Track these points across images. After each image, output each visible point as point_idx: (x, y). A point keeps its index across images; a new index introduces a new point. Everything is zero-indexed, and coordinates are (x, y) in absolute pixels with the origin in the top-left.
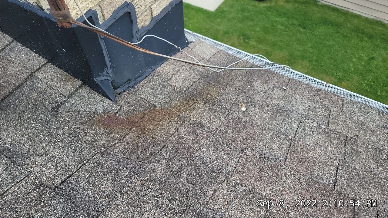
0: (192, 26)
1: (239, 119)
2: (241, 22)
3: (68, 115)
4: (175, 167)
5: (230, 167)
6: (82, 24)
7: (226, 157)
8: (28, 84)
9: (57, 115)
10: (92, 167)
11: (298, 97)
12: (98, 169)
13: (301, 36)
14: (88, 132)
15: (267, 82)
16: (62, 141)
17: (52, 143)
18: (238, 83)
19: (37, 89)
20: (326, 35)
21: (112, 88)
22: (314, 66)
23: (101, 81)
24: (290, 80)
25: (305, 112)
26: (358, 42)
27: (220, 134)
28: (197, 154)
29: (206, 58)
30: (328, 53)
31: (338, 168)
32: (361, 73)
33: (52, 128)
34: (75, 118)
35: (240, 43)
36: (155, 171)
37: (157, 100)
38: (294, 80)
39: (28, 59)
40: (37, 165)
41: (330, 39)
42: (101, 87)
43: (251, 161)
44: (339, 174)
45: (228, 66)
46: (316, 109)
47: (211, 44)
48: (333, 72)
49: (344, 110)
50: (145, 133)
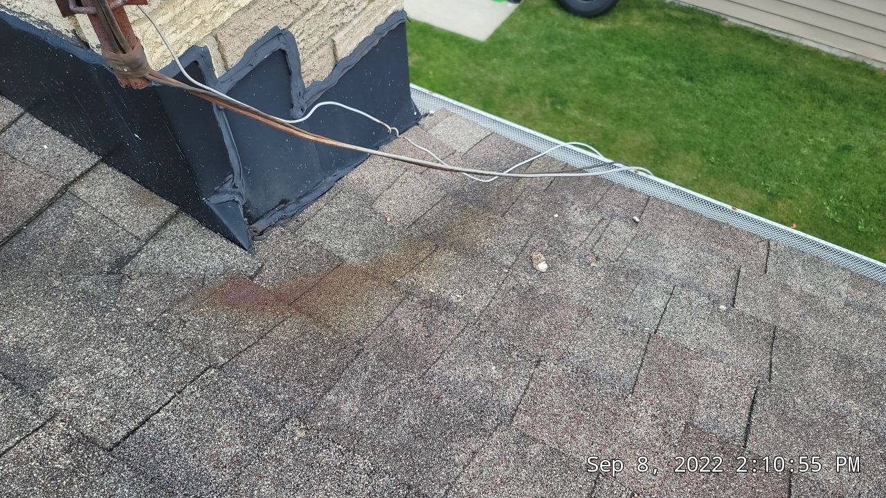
0: (434, 74)
1: (531, 289)
2: (547, 66)
3: (145, 282)
4: (383, 400)
5: (509, 400)
6: (173, 80)
7: (501, 377)
8: (57, 211)
9: (120, 281)
10: (197, 398)
11: (666, 239)
12: (211, 403)
13: (684, 96)
14: (189, 320)
15: (596, 206)
16: (129, 340)
17: (107, 344)
18: (531, 208)
19: (75, 222)
20: (739, 94)
21: (245, 219)
22: (714, 166)
23: (219, 204)
24: (648, 200)
25: (684, 274)
26: (813, 111)
27: (488, 324)
28: (436, 369)
29: (459, 151)
30: (745, 137)
31: (753, 401)
32: (820, 182)
33: (107, 312)
34: (159, 287)
35: (544, 113)
36: (340, 409)
37: (346, 246)
38: (657, 199)
39: (56, 154)
40: (73, 396)
41: (748, 103)
42: (219, 219)
43: (556, 385)
44: (757, 415)
45: (508, 168)
46: (707, 267)
47: (472, 118)
48: (756, 178)
49: (771, 269)
50: (317, 322)
